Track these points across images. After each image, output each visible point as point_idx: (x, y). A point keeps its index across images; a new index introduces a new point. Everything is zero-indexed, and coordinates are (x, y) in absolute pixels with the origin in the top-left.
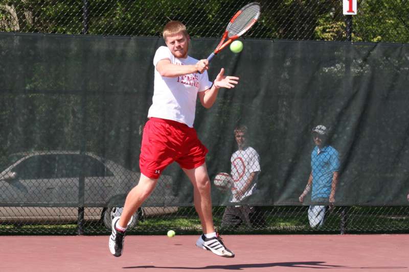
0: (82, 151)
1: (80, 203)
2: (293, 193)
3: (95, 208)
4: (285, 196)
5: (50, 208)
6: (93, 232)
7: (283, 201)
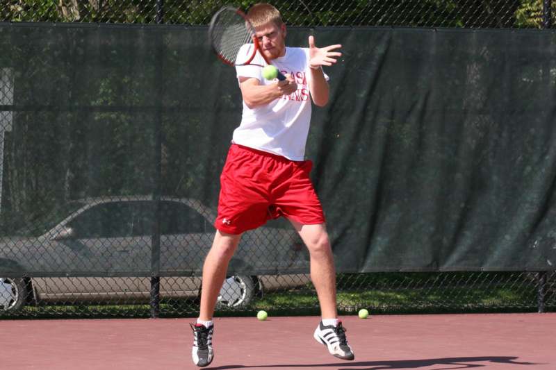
0: (155, 194)
1: (153, 270)
2: (467, 253)
3: (175, 278)
4: (455, 257)
5: (109, 278)
6: (172, 312)
7: (452, 265)
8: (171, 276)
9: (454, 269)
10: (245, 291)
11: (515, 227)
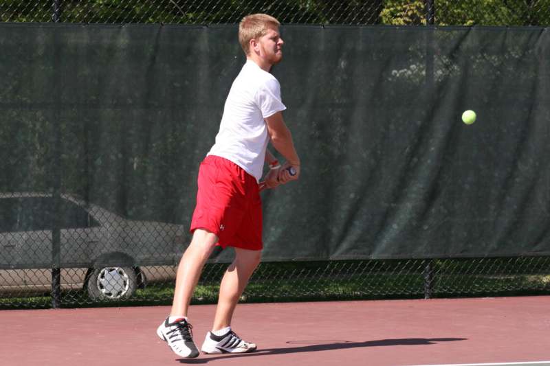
1: (54, 262)
2: (357, 241)
3: (76, 269)
5: (11, 271)
6: (73, 302)
7: (342, 254)
8: (71, 267)
9: (344, 258)
10: (128, 283)
11: (402, 216)
